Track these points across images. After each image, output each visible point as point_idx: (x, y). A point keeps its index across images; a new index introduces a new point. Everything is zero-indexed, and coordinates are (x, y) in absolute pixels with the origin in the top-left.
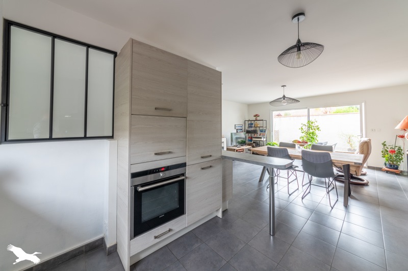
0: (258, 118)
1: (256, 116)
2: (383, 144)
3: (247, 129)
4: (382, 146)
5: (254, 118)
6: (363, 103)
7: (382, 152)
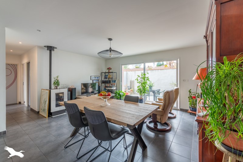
0: (111, 71)
1: (109, 69)
2: (189, 91)
3: (103, 79)
4: (189, 93)
5: (107, 71)
6: (178, 59)
7: (189, 98)
